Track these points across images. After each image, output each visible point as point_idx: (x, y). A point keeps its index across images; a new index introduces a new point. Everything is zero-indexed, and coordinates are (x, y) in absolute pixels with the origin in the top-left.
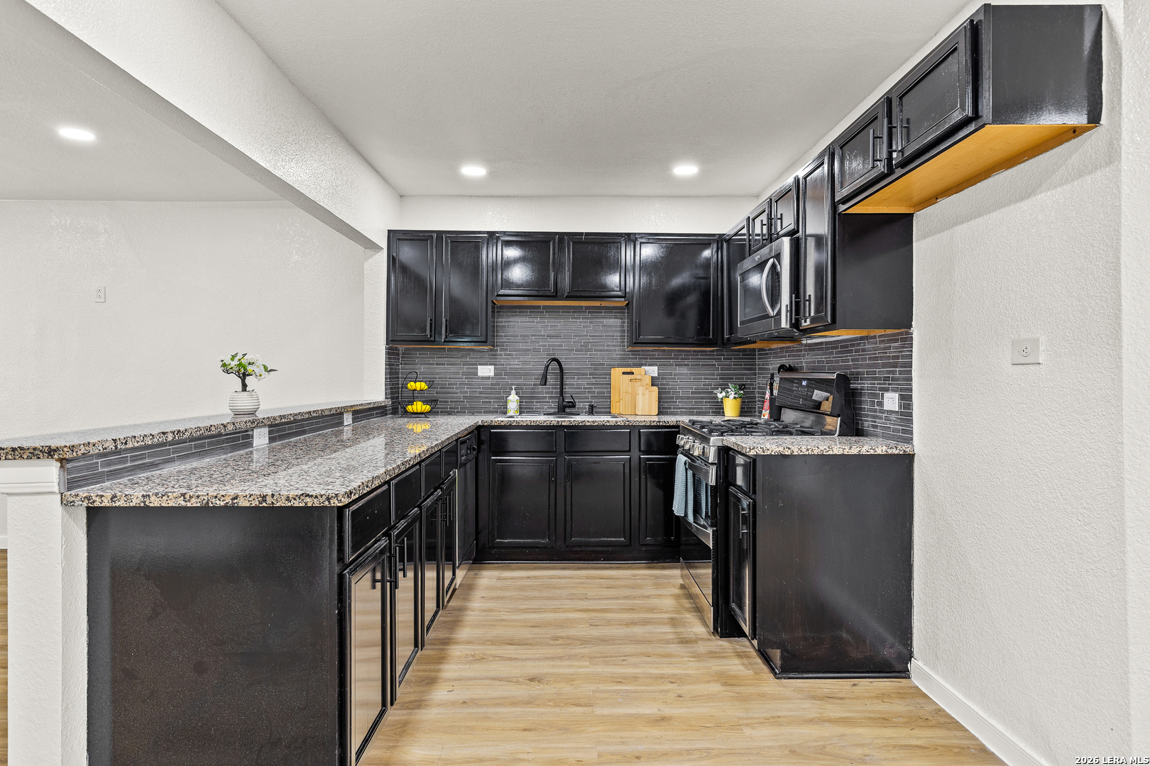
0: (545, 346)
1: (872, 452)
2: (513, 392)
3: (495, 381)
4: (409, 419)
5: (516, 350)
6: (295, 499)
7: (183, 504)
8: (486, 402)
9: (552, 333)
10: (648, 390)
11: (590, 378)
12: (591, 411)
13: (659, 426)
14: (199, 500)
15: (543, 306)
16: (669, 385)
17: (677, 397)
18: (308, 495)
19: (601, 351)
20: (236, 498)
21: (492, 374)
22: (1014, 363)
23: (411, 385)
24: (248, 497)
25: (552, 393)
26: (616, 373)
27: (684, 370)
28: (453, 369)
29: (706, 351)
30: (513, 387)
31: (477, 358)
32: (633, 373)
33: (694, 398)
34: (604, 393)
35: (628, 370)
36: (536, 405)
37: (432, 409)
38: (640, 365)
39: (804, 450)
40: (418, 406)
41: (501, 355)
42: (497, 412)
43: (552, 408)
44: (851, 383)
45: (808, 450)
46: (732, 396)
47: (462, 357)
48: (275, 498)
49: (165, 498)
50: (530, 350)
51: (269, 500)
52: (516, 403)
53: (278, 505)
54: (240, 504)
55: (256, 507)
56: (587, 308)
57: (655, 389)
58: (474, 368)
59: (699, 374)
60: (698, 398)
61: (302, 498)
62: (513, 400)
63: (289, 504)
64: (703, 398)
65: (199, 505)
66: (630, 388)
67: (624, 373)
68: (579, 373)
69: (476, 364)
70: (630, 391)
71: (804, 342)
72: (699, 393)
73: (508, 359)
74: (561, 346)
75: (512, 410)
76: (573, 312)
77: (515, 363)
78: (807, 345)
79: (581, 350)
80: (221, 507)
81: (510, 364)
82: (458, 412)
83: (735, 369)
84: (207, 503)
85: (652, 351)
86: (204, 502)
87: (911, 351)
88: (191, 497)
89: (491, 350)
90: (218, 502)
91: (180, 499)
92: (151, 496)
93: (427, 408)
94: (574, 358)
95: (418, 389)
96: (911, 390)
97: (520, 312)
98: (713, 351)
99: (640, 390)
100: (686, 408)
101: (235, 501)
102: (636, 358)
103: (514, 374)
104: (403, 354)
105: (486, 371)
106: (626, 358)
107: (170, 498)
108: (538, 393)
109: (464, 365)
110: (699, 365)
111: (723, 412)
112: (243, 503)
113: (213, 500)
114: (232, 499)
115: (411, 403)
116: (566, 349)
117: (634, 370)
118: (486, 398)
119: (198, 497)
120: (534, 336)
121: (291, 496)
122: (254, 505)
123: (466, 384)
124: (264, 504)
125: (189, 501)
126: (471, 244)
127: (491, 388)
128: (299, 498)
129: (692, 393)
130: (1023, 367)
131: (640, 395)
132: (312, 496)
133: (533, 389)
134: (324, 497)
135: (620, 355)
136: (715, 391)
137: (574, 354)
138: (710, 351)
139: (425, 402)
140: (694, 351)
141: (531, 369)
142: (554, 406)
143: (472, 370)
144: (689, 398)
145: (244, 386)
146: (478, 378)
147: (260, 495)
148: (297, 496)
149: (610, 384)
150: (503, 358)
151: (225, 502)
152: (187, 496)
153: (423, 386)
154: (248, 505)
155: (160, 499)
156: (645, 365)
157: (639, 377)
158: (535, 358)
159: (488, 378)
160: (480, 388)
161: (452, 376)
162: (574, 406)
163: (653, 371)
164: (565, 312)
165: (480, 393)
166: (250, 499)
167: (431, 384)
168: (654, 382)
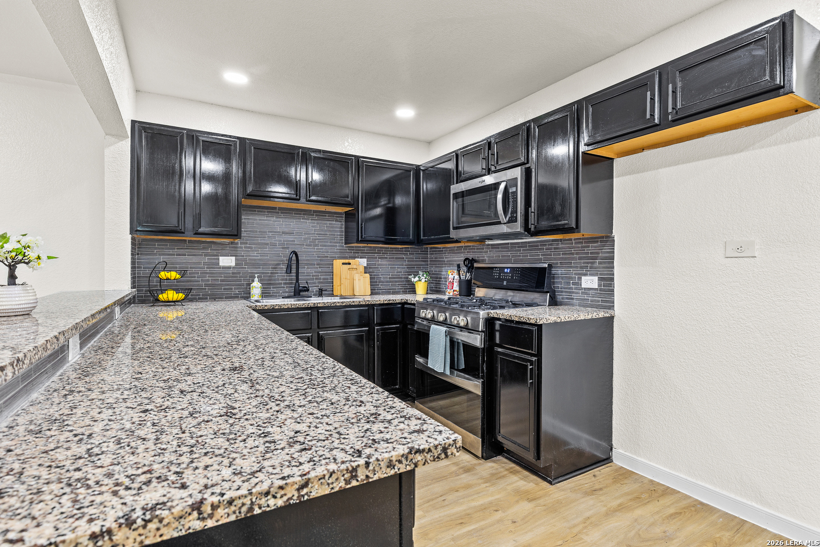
0: (281, 241)
1: (597, 316)
2: (256, 279)
3: (235, 271)
4: (159, 308)
5: (254, 244)
6: (400, 462)
7: (198, 525)
8: (228, 289)
9: (286, 230)
10: (362, 277)
11: (317, 268)
12: (320, 293)
13: (390, 303)
14: (233, 508)
15: (279, 208)
16: (374, 272)
17: (380, 282)
18: (418, 451)
19: (325, 246)
20: (306, 485)
21: (233, 264)
22: (726, 256)
23: (163, 275)
24: (327, 477)
25: (286, 280)
26: (338, 263)
27: (384, 262)
28: (194, 259)
29: (398, 248)
30: (256, 275)
31: (219, 250)
32: (350, 264)
33: (390, 282)
34: (327, 279)
35: (347, 261)
36: (272, 290)
37: (187, 296)
38: (354, 258)
39: (567, 318)
40: (171, 295)
41: (242, 248)
42: (237, 297)
43: (286, 292)
44: (552, 270)
45: (569, 318)
46: (423, 280)
47: (204, 248)
48: (371, 468)
49: (152, 526)
50: (267, 244)
51: (361, 474)
52: (260, 289)
53: (376, 478)
54: (314, 494)
55: (342, 492)
56: (315, 211)
57: (368, 275)
58: (216, 259)
59: (393, 265)
60: (392, 282)
61: (410, 457)
62: (256, 288)
63: (392, 472)
64: (396, 282)
65: (233, 518)
66: (348, 275)
67: (343, 264)
68: (309, 263)
69: (218, 256)
70: (348, 278)
71: (487, 243)
72: (394, 278)
73: (249, 251)
74: (294, 241)
75: (256, 295)
76: (303, 214)
77: (255, 255)
78: (489, 245)
79: (310, 245)
80: (278, 510)
81: (250, 256)
82: (199, 299)
83: (416, 261)
84: (251, 509)
85: (363, 247)
86: (244, 509)
87: (614, 249)
88: (214, 507)
89: (232, 243)
90: (272, 502)
91: (191, 518)
92: (115, 531)
93: (181, 296)
94: (305, 252)
95: (172, 278)
96: (613, 274)
97: (258, 211)
98: (403, 248)
99: (357, 277)
100: (385, 289)
101: (305, 491)
102: (351, 252)
103: (255, 265)
104: (140, 244)
105: (227, 261)
106: (344, 252)
107: (165, 522)
108: (275, 280)
109: (205, 255)
110: (393, 258)
111: (415, 291)
112: (317, 491)
113: (263, 501)
114: (298, 490)
115: (162, 291)
116: (298, 244)
117: (351, 261)
118: (228, 285)
119: (230, 502)
120: (271, 232)
121: (394, 459)
122: (337, 489)
123: (207, 273)
124: (354, 483)
125: (211, 516)
126: (223, 146)
127: (232, 277)
128: (407, 458)
129: (390, 278)
130: (736, 259)
131: (357, 280)
132: (424, 450)
133: (270, 276)
134: (440, 448)
135: (340, 250)
136: (410, 277)
137: (304, 248)
138: (401, 248)
139: (177, 291)
140: (391, 248)
141: (268, 260)
142: (290, 290)
143: (214, 261)
144: (387, 282)
145: (12, 279)
146: (220, 268)
147: (347, 470)
148: (403, 456)
149: (333, 272)
150: (243, 251)
151: (285, 498)
152: (207, 509)
153: (173, 275)
154: (327, 492)
155: (141, 531)
156: (358, 257)
157: (355, 267)
158: (272, 251)
159: (229, 268)
160: (222, 277)
161: (193, 266)
162: (308, 290)
163: (364, 262)
164: (297, 214)
165: (222, 281)
166: (330, 481)
167: (183, 273)
168: (366, 270)
